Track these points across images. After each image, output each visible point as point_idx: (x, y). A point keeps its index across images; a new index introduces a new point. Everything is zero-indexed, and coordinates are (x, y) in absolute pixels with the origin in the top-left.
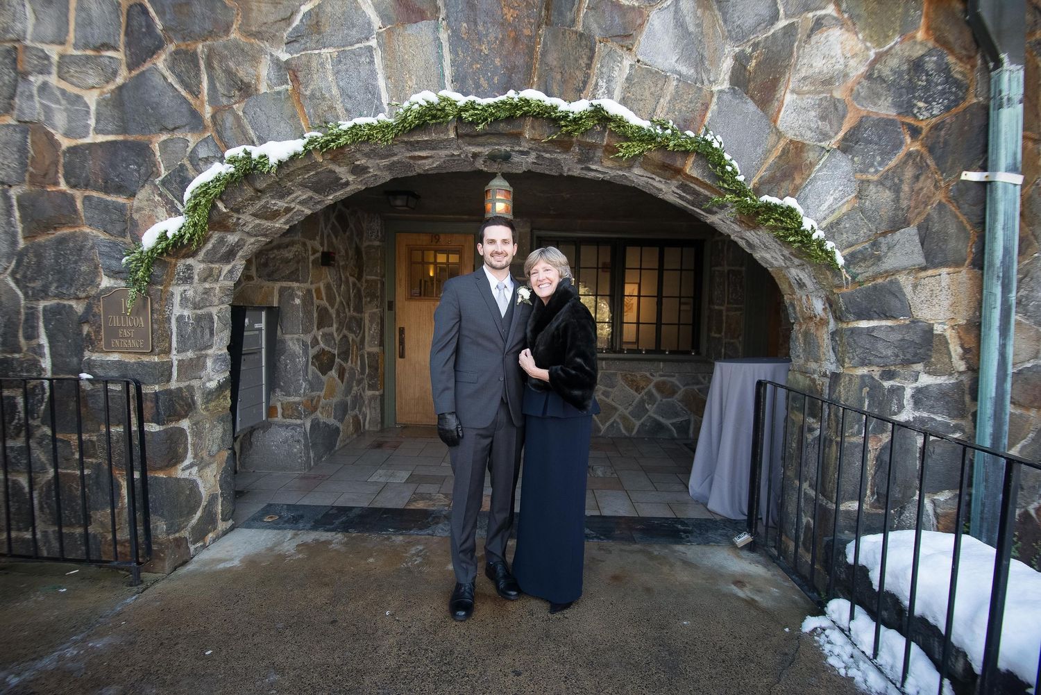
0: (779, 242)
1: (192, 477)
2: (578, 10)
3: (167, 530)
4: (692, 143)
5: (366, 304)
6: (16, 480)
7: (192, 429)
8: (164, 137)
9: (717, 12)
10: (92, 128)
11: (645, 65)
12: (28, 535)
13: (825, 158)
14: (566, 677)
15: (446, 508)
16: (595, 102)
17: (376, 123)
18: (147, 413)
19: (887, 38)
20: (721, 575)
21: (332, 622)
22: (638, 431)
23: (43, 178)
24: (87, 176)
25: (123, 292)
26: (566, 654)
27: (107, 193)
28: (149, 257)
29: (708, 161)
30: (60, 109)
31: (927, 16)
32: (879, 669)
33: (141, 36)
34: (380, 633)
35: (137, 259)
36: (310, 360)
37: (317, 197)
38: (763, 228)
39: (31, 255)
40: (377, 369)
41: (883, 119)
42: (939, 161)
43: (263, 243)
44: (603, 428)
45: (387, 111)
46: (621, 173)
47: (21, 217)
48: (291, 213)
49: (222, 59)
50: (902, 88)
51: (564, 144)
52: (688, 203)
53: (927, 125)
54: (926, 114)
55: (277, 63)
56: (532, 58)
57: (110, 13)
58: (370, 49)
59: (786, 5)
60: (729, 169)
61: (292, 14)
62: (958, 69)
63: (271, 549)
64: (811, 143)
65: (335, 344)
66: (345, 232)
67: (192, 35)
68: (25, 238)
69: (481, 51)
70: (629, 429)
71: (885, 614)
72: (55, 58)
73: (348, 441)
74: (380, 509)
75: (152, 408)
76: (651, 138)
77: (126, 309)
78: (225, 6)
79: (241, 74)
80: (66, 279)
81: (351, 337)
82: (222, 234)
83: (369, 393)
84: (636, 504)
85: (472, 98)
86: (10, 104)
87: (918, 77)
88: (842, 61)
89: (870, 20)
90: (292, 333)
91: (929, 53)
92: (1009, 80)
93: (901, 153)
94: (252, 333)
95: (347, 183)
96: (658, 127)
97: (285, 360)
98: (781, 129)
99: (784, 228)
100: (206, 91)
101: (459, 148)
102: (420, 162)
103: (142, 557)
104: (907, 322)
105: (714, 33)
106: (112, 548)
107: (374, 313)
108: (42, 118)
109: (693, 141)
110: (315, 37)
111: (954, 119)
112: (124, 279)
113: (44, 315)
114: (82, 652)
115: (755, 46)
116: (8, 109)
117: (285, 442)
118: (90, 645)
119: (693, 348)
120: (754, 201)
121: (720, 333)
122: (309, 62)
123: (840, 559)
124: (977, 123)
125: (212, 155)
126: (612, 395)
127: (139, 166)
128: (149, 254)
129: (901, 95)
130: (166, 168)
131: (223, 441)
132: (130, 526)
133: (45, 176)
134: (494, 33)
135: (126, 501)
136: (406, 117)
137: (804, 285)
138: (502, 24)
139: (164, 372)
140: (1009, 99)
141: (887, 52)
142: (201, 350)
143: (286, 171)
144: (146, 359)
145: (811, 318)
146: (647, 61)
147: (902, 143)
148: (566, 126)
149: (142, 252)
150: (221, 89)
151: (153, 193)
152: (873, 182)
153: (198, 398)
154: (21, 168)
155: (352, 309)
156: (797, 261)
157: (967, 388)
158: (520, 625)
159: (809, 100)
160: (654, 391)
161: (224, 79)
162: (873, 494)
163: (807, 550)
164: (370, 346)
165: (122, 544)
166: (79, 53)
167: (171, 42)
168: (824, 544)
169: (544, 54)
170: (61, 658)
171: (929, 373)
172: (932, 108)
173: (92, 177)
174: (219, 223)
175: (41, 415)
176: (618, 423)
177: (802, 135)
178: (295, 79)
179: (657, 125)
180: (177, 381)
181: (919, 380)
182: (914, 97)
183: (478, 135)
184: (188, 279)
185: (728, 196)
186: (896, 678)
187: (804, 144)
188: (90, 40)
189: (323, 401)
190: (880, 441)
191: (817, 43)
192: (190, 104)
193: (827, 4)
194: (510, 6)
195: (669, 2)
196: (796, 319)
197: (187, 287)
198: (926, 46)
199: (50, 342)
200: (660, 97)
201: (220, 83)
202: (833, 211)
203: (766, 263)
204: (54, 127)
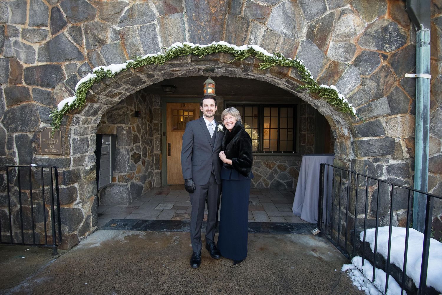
0: (329, 104)
1: (79, 208)
2: (242, 8)
3: (68, 231)
4: (291, 63)
5: (154, 133)
6: (3, 210)
7: (79, 187)
8: (67, 63)
9: (300, 8)
10: (36, 59)
11: (271, 30)
12: (9, 234)
13: (347, 68)
14: (240, 292)
15: (189, 220)
16: (250, 46)
17: (157, 56)
18: (60, 181)
19: (372, 18)
20: (307, 247)
21: (140, 270)
22: (271, 186)
23: (16, 81)
24: (34, 80)
25: (50, 129)
26: (240, 282)
27: (43, 87)
28: (60, 114)
29: (298, 70)
30: (23, 52)
31: (389, 8)
32: (375, 287)
33: (57, 20)
34: (160, 274)
35: (55, 115)
36: (130, 157)
37: (132, 88)
38: (322, 98)
39: (10, 113)
40: (159, 161)
41: (371, 52)
42: (396, 69)
43: (109, 108)
44: (256, 185)
45: (162, 51)
46: (261, 76)
47: (6, 97)
48: (121, 95)
49: (92, 30)
50: (379, 39)
51: (237, 64)
52: (290, 88)
53: (390, 54)
54: (390, 50)
55: (115, 31)
56: (222, 28)
57: (44, 11)
58: (154, 25)
59: (329, 5)
60: (307, 73)
61: (121, 11)
62: (403, 30)
63: (113, 238)
64: (341, 62)
65: (141, 150)
66: (145, 102)
67: (79, 20)
68: (8, 106)
69: (201, 25)
70: (267, 185)
71: (377, 263)
72: (20, 30)
73: (147, 192)
74: (160, 221)
75: (62, 178)
76: (274, 61)
77: (51, 136)
78: (93, 8)
79: (100, 36)
80: (25, 123)
81: (148, 147)
82: (91, 104)
83: (156, 171)
84: (270, 217)
85: (197, 45)
86: (1, 50)
87: (386, 34)
88: (353, 28)
89: (365, 11)
90: (122, 146)
91: (390, 24)
92: (424, 35)
93: (379, 66)
94: (105, 146)
95: (145, 82)
96: (276, 56)
97: (119, 157)
98: (329, 56)
99: (330, 98)
100: (85, 43)
101: (192, 66)
102: (176, 72)
103: (58, 242)
104: (384, 138)
105: (299, 17)
106: (44, 239)
107: (158, 137)
108: (15, 55)
109: (291, 62)
110: (131, 20)
111: (401, 52)
112: (50, 123)
113: (16, 139)
114: (31, 284)
115: (317, 22)
116: (1, 52)
117: (120, 192)
118: (35, 281)
119: (293, 150)
120: (318, 87)
121: (305, 143)
122: (128, 30)
123: (358, 239)
124: (411, 53)
125: (87, 70)
126: (259, 171)
127: (56, 75)
128: (61, 112)
129: (379, 42)
130: (68, 76)
131: (93, 192)
132: (52, 229)
133: (16, 80)
134: (206, 18)
135: (51, 218)
136: (170, 53)
137: (340, 122)
138: (210, 14)
139: (67, 163)
140: (424, 43)
141: (372, 24)
142: (83, 153)
143: (119, 77)
144: (59, 157)
145: (343, 136)
146: (271, 29)
147: (379, 62)
148: (237, 56)
149: (58, 112)
150: (91, 43)
151: (62, 87)
152: (368, 78)
153: (82, 174)
154: (6, 77)
155: (148, 135)
156: (336, 112)
157: (410, 165)
158: (221, 270)
159: (340, 44)
160: (277, 169)
161: (92, 38)
162: (371, 211)
163: (343, 236)
164: (156, 151)
165: (49, 237)
166: (31, 28)
167: (70, 23)
168: (350, 233)
169: (228, 26)
170: (22, 287)
171: (393, 159)
172: (392, 47)
173: (36, 80)
174: (91, 99)
175: (14, 182)
176: (262, 183)
177: (337, 59)
178: (123, 38)
179: (276, 55)
180: (73, 167)
181: (389, 162)
182: (384, 42)
183: (200, 61)
184: (77, 123)
185: (306, 85)
186: (382, 290)
187: (338, 63)
188: (36, 22)
189: (136, 175)
190: (373, 188)
191: (343, 20)
192: (78, 49)
193: (347, 4)
194: (213, 6)
195: (280, 4)
196: (336, 137)
197: (77, 127)
198: (389, 21)
199: (18, 151)
200: (277, 44)
201: (91, 40)
202: (351, 91)
203: (323, 113)
204: (20, 59)
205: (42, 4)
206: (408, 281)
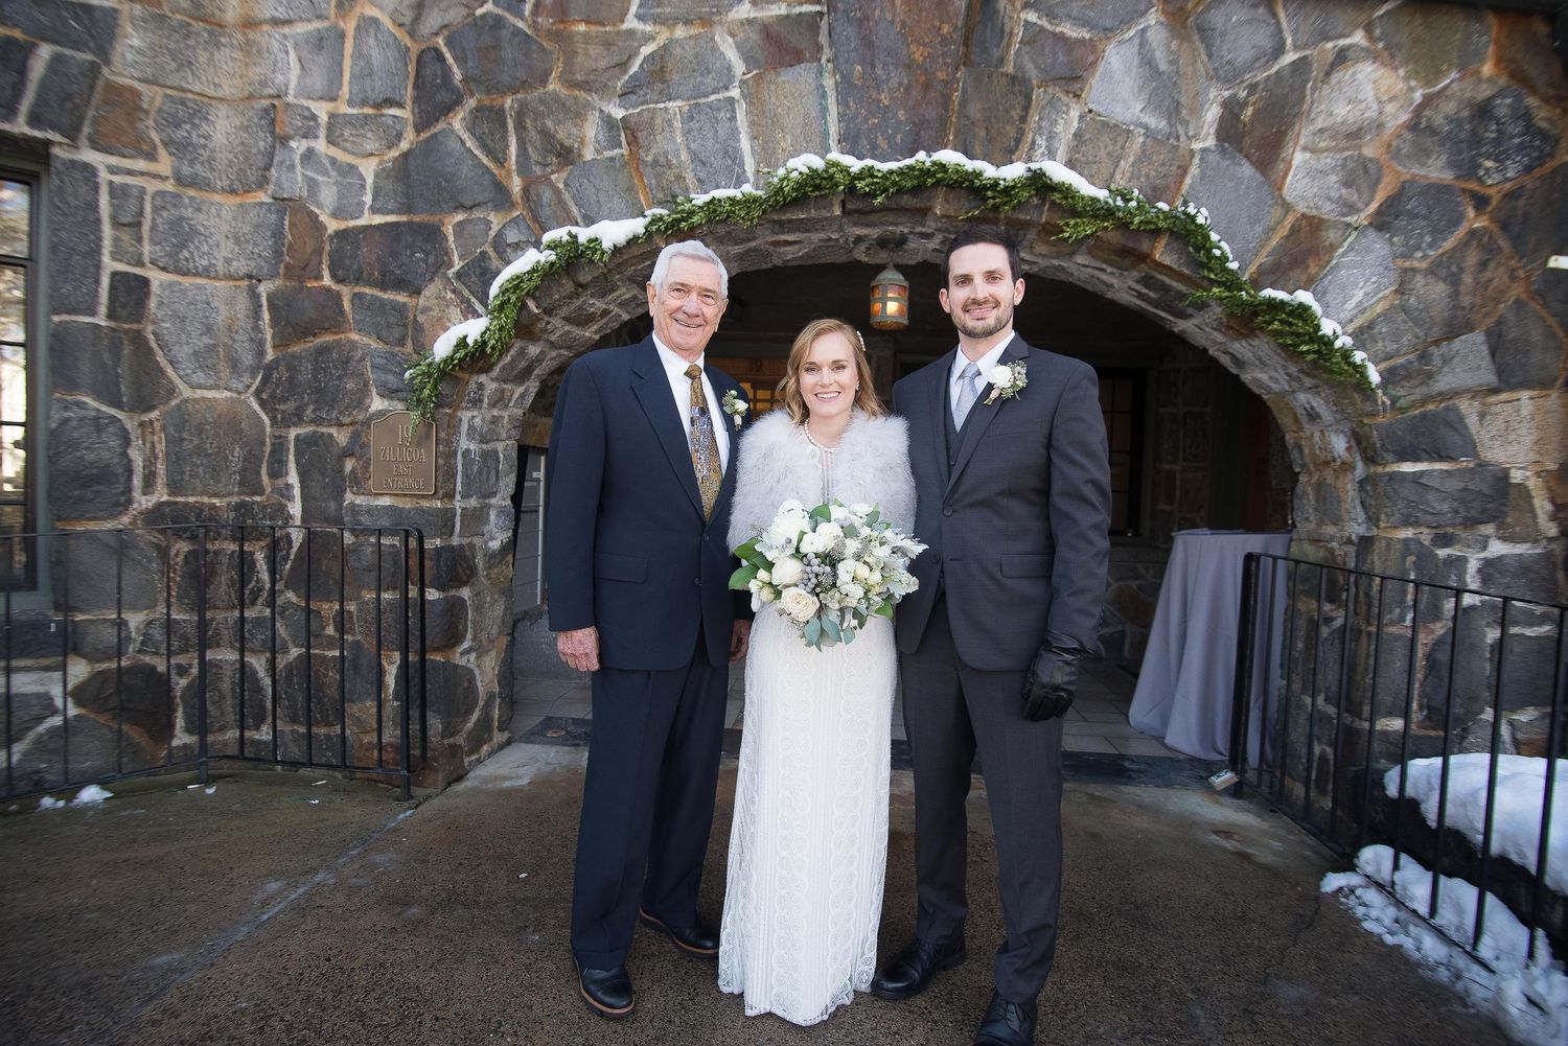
0: (1283, 355)
1: (469, 666)
2: (1009, 45)
3: (443, 731)
4: (1165, 219)
7: (473, 601)
8: (460, 217)
9: (1198, 44)
10: (367, 206)
11: (1100, 116)
13: (1352, 238)
16: (1034, 166)
17: (739, 196)
18: (429, 576)
19: (1439, 74)
20: (1196, 824)
23: (302, 271)
24: (360, 268)
25: (402, 416)
27: (383, 289)
28: (439, 370)
29: (1187, 244)
30: (328, 182)
31: (1497, 42)
32: (1439, 932)
33: (435, 89)
35: (423, 374)
38: (1261, 335)
39: (282, 369)
41: (1434, 184)
42: (1517, 241)
43: (562, 360)
45: (752, 179)
46: (1056, 262)
47: (271, 320)
48: (607, 318)
49: (538, 116)
50: (1462, 141)
52: (1150, 303)
53: (1498, 193)
54: (1497, 177)
55: (608, 122)
56: (947, 110)
57: (396, 60)
58: (731, 101)
59: (1295, 33)
60: (1217, 252)
61: (629, 58)
62: (1543, 114)
64: (1329, 217)
67: (498, 86)
68: (275, 347)
69: (880, 101)
71: (1446, 859)
72: (324, 118)
75: (431, 568)
76: (1109, 212)
77: (405, 439)
78: (544, 50)
79: (561, 135)
80: (327, 399)
82: (524, 343)
85: (869, 162)
86: (264, 177)
87: (1485, 126)
88: (1375, 106)
89: (1414, 51)
91: (1501, 93)
93: (1461, 232)
94: (532, 484)
96: (1119, 198)
98: (1289, 199)
99: (1292, 334)
100: (514, 158)
101: (841, 229)
102: (782, 249)
104: (1471, 465)
105: (1195, 71)
106: (375, 753)
108: (305, 194)
109: (1167, 216)
110: (661, 86)
111: (1538, 184)
112: (404, 400)
113: (296, 446)
115: (1252, 88)
116: (262, 183)
119: (1130, 526)
120: (1251, 296)
122: (652, 118)
123: (1376, 793)
125: (523, 239)
127: (427, 255)
128: (441, 366)
129: (1459, 153)
130: (461, 257)
131: (504, 623)
132: (401, 723)
133: (304, 268)
134: (897, 78)
135: (391, 691)
136: (781, 188)
137: (1318, 416)
138: (909, 66)
139: (445, 522)
141: (1439, 93)
142: (485, 497)
143: (618, 260)
144: (426, 504)
145: (1327, 463)
146: (1101, 110)
147: (1461, 217)
148: (994, 198)
149: (430, 365)
150: (534, 155)
151: (445, 288)
152: (1421, 271)
153: (479, 561)
154: (274, 258)
156: (1308, 382)
157: (1559, 560)
159: (1329, 160)
161: (538, 142)
162: (1421, 708)
165: (390, 748)
166: (354, 111)
167: (472, 95)
168: (1350, 776)
169: (963, 104)
171: (1503, 539)
172: (1506, 169)
173: (366, 269)
174: (526, 327)
175: (285, 577)
177: (1318, 208)
178: (633, 141)
179: (1117, 195)
180: (460, 536)
181: (1489, 549)
182: (1479, 154)
183: (874, 211)
184: (476, 403)
185: (1215, 290)
186: (1464, 939)
187: (1321, 221)
188: (370, 94)
190: (1432, 632)
191: (1339, 82)
192: (494, 175)
193: (1355, 29)
194: (919, 43)
195: (1132, 33)
196: (1303, 466)
197: (476, 413)
198: (1496, 83)
199: (301, 482)
200: (1120, 158)
201: (534, 147)
202: (1363, 311)
203: (1260, 387)
204: (320, 206)
205: (391, 41)
206: (1553, 908)
